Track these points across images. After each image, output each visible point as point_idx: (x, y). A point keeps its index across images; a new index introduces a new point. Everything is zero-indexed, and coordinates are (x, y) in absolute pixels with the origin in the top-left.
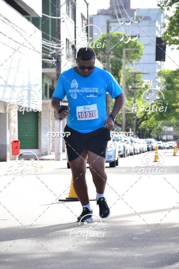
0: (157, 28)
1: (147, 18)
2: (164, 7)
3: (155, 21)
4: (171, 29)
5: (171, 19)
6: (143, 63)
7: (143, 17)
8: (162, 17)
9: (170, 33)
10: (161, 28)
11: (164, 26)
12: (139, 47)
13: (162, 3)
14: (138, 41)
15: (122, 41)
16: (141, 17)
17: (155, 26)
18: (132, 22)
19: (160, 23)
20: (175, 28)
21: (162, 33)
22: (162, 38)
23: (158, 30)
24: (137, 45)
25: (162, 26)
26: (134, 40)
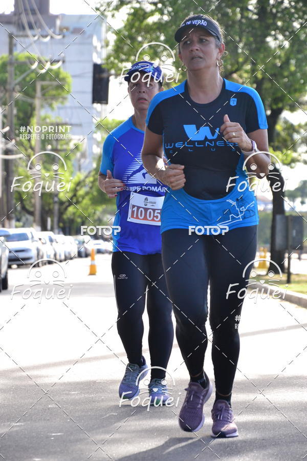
0: (96, 48)
1: (77, 31)
2: (106, 13)
3: (91, 37)
4: (118, 49)
5: (118, 33)
6: (71, 108)
7: (71, 29)
8: (104, 29)
9: (117, 57)
10: (102, 47)
11: (107, 45)
12: (64, 79)
13: (102, 6)
14: (62, 70)
15: (35, 69)
16: (67, 29)
17: (91, 43)
18: (52, 37)
19: (100, 39)
20: (126, 48)
21: (104, 55)
22: (104, 64)
23: (97, 52)
24: (61, 76)
25: (103, 44)
26: (55, 67)
